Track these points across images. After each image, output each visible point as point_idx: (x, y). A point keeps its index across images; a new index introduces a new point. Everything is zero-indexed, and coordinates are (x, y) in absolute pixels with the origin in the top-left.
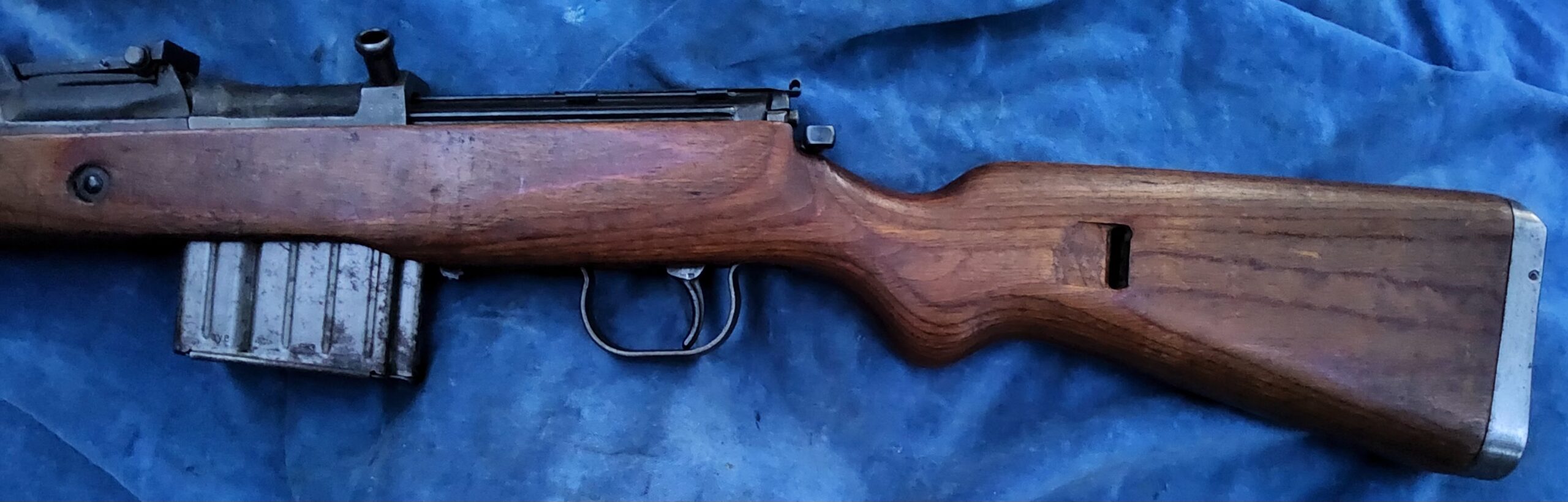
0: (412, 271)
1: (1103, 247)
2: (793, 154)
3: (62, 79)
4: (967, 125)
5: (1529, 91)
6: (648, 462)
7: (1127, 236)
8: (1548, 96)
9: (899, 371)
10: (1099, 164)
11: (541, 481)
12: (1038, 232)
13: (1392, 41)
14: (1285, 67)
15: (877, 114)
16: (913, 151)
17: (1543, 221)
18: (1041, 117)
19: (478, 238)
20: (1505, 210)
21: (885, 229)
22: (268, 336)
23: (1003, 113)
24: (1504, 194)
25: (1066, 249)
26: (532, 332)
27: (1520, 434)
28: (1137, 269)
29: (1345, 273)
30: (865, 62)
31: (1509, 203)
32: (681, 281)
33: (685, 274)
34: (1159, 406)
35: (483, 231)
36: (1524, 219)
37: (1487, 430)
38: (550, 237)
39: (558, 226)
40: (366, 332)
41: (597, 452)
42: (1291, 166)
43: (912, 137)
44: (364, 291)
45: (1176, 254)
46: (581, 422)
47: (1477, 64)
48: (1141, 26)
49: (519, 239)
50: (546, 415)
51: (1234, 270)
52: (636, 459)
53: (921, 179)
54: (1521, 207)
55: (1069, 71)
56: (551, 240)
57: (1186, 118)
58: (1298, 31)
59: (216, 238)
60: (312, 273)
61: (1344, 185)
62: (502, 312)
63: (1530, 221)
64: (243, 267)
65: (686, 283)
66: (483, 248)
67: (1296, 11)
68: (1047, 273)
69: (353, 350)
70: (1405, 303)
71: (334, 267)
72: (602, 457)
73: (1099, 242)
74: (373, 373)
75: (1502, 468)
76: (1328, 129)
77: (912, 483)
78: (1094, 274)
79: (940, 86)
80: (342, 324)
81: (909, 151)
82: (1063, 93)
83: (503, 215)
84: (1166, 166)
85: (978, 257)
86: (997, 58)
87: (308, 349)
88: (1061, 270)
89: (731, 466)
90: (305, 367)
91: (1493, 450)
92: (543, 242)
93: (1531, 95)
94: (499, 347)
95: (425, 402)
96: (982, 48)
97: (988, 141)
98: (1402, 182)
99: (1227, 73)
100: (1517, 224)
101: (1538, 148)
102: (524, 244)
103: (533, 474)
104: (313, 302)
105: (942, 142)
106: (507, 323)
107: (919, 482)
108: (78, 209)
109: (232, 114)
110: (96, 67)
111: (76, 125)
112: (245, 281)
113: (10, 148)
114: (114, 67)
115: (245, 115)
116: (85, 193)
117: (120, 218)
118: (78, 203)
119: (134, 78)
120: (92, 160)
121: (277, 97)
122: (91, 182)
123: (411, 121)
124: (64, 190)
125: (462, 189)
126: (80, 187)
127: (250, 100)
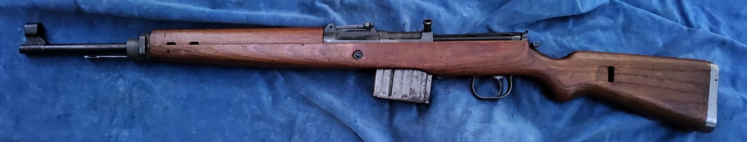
0: (430, 77)
1: (607, 72)
2: (529, 48)
3: (347, 30)
4: (568, 41)
5: (713, 34)
6: (490, 124)
7: (613, 70)
8: (718, 35)
9: (551, 104)
10: (602, 51)
11: (465, 128)
12: (591, 68)
13: (676, 21)
14: (649, 28)
15: (545, 39)
16: (554, 48)
17: (719, 67)
18: (586, 40)
20: (708, 64)
21: (552, 67)
22: (396, 93)
23: (577, 38)
24: (708, 60)
25: (598, 72)
26: (458, 93)
27: (715, 121)
28: (616, 78)
29: (669, 79)
30: (541, 26)
31: (709, 63)
32: (497, 80)
33: (498, 78)
34: (621, 114)
36: (713, 67)
37: (706, 119)
39: (471, 66)
40: (420, 92)
41: (477, 122)
42: (652, 52)
43: (554, 44)
44: (420, 82)
45: (625, 74)
46: (472, 115)
47: (699, 27)
48: (611, 17)
50: (463, 113)
51: (640, 78)
52: (487, 124)
53: (556, 55)
54: (712, 63)
55: (593, 28)
56: (469, 69)
57: (623, 40)
58: (652, 19)
59: (384, 68)
60: (407, 77)
61: (667, 58)
62: (449, 87)
63: (715, 67)
64: (391, 75)
65: (498, 80)
67: (651, 14)
68: (594, 78)
69: (416, 96)
70: (683, 86)
71: (413, 76)
72: (478, 123)
73: (606, 71)
74: (421, 102)
75: (710, 129)
76: (661, 44)
77: (554, 134)
78: (605, 78)
79: (561, 32)
80: (414, 90)
81: (553, 48)
82: (592, 34)
84: (618, 52)
85: (576, 74)
86: (575, 25)
87: (406, 96)
88: (597, 77)
89: (509, 127)
90: (405, 100)
91: (707, 125)
92: (467, 69)
93: (713, 35)
94: (450, 96)
95: (432, 110)
96: (571, 22)
97: (574, 46)
98: (680, 57)
99: (634, 29)
100: (711, 68)
101: (717, 48)
103: (462, 127)
104: (407, 84)
105: (561, 45)
106: (451, 90)
107: (556, 133)
108: (354, 61)
109: (390, 39)
110: (354, 27)
111: (352, 41)
112: (391, 79)
113: (339, 47)
114: (359, 27)
115: (393, 39)
116: (356, 57)
117: (364, 63)
118: (355, 60)
119: (365, 30)
120: (358, 49)
121: (400, 35)
122: (357, 55)
123: (434, 41)
124: (351, 56)
125: (448, 57)
126: (355, 56)
127: (393, 36)
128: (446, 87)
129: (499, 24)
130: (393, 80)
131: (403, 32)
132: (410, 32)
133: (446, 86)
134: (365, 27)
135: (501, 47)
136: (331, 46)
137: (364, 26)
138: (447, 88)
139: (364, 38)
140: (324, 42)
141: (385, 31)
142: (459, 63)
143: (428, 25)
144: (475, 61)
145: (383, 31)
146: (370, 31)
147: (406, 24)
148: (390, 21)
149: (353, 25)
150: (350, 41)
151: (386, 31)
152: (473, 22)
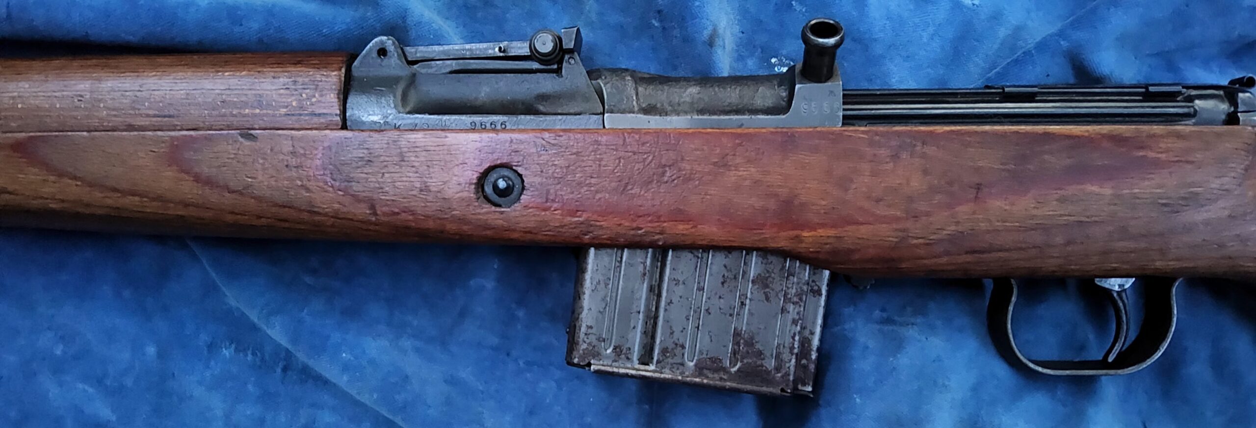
0: (823, 280)
3: (454, 65)
19: (921, 252)
22: (673, 349)
32: (1108, 292)
33: (1116, 283)
35: (927, 244)
38: (1000, 251)
39: (1010, 239)
40: (779, 344)
49: (967, 253)
56: (1001, 254)
59: (622, 246)
60: (723, 283)
65: (1115, 295)
66: (925, 261)
69: (762, 366)
71: (746, 276)
74: (781, 390)
80: (753, 336)
83: (953, 228)
87: (714, 364)
90: (710, 382)
92: (991, 256)
94: (905, 360)
102: (969, 258)
104: (723, 312)
108: (486, 213)
109: (649, 110)
110: (490, 52)
111: (477, 119)
112: (651, 289)
113: (414, 148)
114: (512, 53)
115: (662, 112)
116: (494, 197)
117: (532, 225)
118: (488, 208)
119: (535, 65)
120: (505, 160)
121: (693, 90)
122: (502, 184)
123: (848, 120)
124: (470, 193)
125: (910, 199)
126: (489, 189)
127: (661, 95)
128: (885, 315)
129: (1122, 40)
130: (659, 295)
131: (706, 79)
132: (735, 80)
133: (883, 310)
134: (534, 55)
135: (1151, 154)
136: (377, 142)
137: (532, 48)
138: (888, 321)
139: (528, 108)
140: (349, 123)
141: (627, 70)
142: (960, 228)
143: (823, 49)
144: (1033, 217)
145: (617, 71)
146: (558, 71)
147: (718, 42)
148: (650, 26)
149: (485, 45)
150: (466, 119)
151: (633, 73)
152: (1002, 32)
